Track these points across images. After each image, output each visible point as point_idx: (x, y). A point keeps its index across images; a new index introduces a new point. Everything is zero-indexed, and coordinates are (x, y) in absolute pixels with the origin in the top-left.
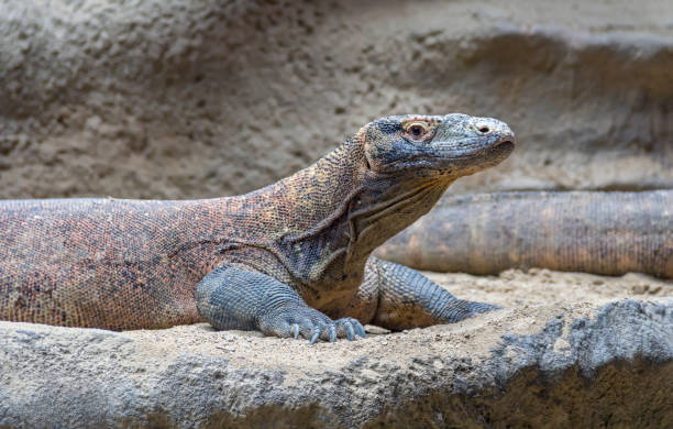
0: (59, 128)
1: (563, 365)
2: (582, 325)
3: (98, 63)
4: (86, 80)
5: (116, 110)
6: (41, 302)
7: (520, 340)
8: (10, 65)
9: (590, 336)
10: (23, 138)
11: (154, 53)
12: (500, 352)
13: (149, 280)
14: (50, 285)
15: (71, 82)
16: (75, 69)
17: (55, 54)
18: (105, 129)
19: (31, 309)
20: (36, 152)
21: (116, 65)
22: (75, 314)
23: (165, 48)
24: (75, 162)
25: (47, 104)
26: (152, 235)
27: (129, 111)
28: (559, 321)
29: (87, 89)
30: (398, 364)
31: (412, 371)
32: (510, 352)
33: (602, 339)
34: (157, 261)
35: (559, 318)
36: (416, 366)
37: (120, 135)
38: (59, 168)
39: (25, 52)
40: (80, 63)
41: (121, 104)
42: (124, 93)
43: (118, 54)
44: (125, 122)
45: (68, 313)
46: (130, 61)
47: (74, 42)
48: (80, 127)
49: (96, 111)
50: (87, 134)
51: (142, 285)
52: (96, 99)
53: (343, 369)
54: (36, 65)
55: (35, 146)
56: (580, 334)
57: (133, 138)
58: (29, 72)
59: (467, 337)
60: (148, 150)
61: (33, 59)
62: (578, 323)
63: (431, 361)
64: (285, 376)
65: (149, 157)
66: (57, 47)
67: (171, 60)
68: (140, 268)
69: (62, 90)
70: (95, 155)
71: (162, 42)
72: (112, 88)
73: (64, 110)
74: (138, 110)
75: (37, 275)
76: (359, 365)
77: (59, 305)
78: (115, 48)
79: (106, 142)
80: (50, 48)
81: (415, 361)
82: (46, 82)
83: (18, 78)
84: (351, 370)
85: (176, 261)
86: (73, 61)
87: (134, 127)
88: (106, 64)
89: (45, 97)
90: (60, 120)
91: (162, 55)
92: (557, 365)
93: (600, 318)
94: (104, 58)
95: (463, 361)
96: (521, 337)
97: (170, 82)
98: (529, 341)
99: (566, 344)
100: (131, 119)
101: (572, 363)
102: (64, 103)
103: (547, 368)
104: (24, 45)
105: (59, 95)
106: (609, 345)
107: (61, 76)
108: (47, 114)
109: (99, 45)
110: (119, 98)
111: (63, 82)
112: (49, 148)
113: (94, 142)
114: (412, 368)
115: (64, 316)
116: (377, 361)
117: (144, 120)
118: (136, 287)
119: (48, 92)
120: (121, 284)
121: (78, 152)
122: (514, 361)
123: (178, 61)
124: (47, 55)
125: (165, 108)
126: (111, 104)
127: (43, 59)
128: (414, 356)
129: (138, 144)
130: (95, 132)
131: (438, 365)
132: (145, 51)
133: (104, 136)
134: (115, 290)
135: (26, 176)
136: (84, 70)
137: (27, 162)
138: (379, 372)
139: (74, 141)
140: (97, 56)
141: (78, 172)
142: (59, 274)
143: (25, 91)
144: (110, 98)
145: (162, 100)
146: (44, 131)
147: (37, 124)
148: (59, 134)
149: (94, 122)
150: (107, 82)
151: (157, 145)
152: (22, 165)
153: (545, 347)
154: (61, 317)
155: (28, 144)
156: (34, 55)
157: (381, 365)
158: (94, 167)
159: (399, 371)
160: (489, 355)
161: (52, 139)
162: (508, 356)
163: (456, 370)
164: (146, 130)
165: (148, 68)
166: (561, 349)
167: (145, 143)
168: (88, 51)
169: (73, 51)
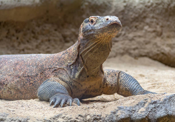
0: (135, 29)
1: (140, 118)
2: (155, 102)
3: (149, 9)
4: (145, 15)
5: (154, 24)
6: (5, 88)
7: (125, 108)
8: (120, 10)
9: (158, 107)
10: (123, 33)
11: (166, 7)
12: (114, 113)
13: (34, 82)
14: (7, 82)
15: (140, 16)
16: (141, 12)
17: (135, 7)
18: (150, 29)
19: (2, 90)
20: (127, 37)
21: (155, 10)
22: (14, 92)
23: (169, 5)
24: (138, 40)
25: (131, 22)
26: (37, 66)
27: (158, 24)
28: (145, 101)
29: (145, 17)
30: (72, 117)
31: (76, 120)
32: (119, 113)
33: (164, 108)
34: (37, 75)
35: (145, 100)
36: (79, 117)
37: (154, 31)
38: (133, 42)
39: (125, 7)
40: (143, 10)
41: (155, 22)
42: (157, 19)
43: (155, 7)
44: (156, 28)
45: (12, 91)
46: (159, 9)
47: (141, 3)
48: (142, 29)
49: (147, 24)
50: (144, 31)
51: (32, 83)
52: (148, 20)
53: (51, 118)
54: (129, 10)
55: (127, 35)
56: (153, 106)
57: (158, 32)
58: (126, 12)
59: (104, 107)
60: (162, 36)
61: (127, 8)
62: (153, 102)
63: (86, 116)
64: (28, 120)
65: (162, 38)
66: (136, 5)
67: (171, 9)
68: (32, 78)
69: (137, 18)
70: (145, 38)
71: (168, 3)
72: (153, 17)
73: (137, 24)
74: (160, 24)
75: (4, 79)
76: (58, 117)
77: (10, 89)
78: (154, 5)
79: (149, 34)
80: (134, 5)
81: (80, 116)
82: (132, 15)
83: (122, 14)
84: (54, 119)
85: (43, 75)
86: (141, 9)
87: (159, 29)
88: (151, 10)
89: (131, 20)
90: (136, 27)
91: (168, 7)
92: (138, 118)
93: (165, 100)
94: (151, 8)
95: (98, 116)
96: (125, 107)
97: (170, 15)
98: (128, 109)
99: (144, 110)
100: (158, 27)
101: (144, 117)
102: (137, 22)
103: (134, 119)
104: (125, 4)
105: (136, 19)
106: (166, 110)
107: (136, 14)
108: (131, 25)
109: (149, 4)
110: (155, 20)
111: (137, 15)
112: (131, 35)
113: (145, 34)
114: (77, 118)
115: (11, 93)
116: (65, 115)
117: (162, 27)
118: (30, 84)
119: (132, 18)
120: (26, 83)
121: (140, 37)
122: (119, 116)
123: (173, 9)
124: (132, 7)
125: (169, 23)
126: (152, 22)
127: (131, 8)
128: (80, 114)
129: (159, 34)
130: (146, 30)
131: (88, 117)
132: (163, 6)
133: (149, 32)
134: (24, 85)
135: (123, 44)
136: (144, 12)
137: (124, 40)
138: (65, 119)
139: (139, 33)
140: (149, 7)
141: (139, 43)
142: (10, 79)
143: (125, 18)
144: (152, 20)
145: (168, 21)
146: (130, 30)
147: (128, 28)
148: (135, 31)
149: (146, 27)
150: (151, 15)
151: (165, 34)
152: (121, 41)
153: (135, 111)
154: (10, 93)
155: (125, 34)
156: (128, 7)
157: (66, 117)
158: (144, 41)
159: (71, 119)
160: (109, 114)
161: (133, 33)
162: (117, 114)
163: (94, 119)
164: (162, 30)
165: (164, 11)
166: (141, 112)
167: (161, 34)
168: (146, 6)
169: (141, 6)
